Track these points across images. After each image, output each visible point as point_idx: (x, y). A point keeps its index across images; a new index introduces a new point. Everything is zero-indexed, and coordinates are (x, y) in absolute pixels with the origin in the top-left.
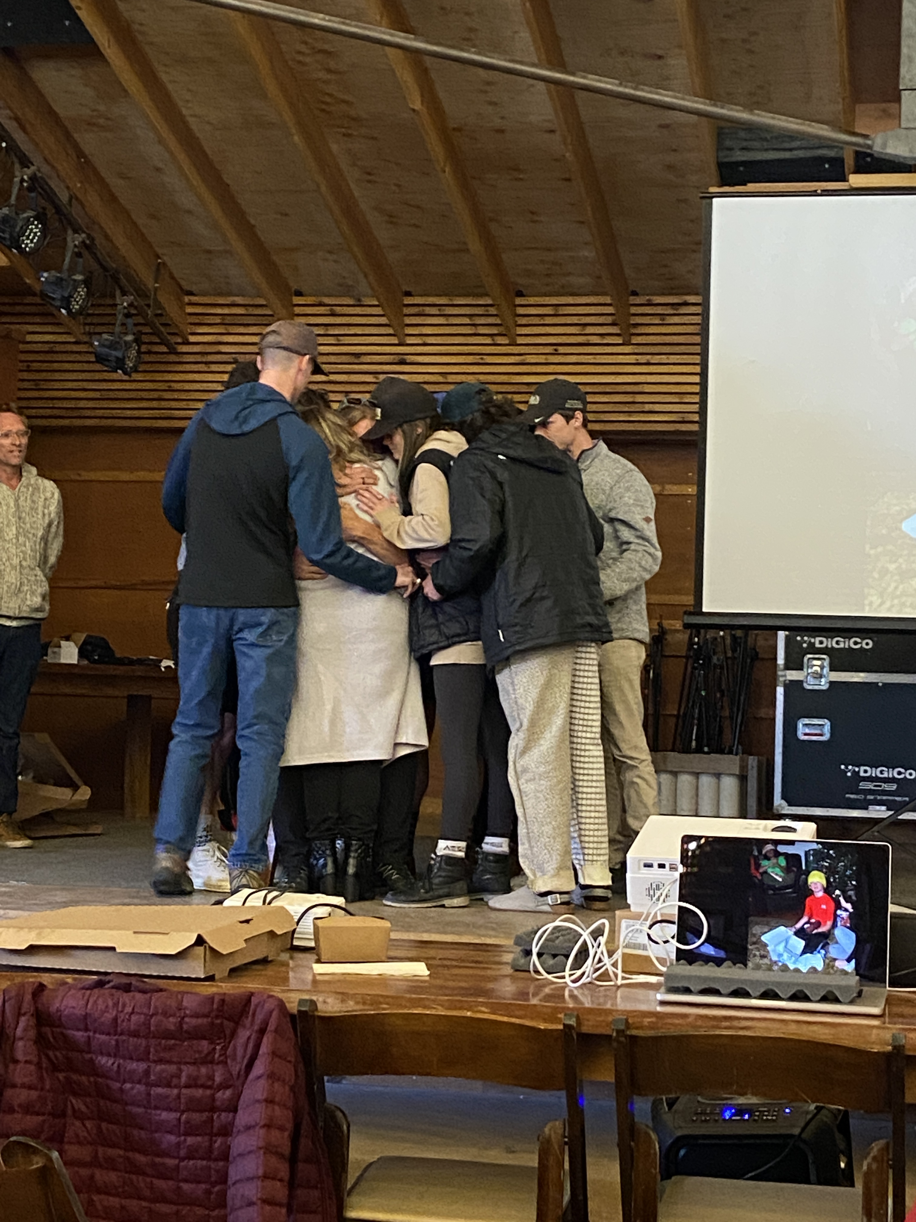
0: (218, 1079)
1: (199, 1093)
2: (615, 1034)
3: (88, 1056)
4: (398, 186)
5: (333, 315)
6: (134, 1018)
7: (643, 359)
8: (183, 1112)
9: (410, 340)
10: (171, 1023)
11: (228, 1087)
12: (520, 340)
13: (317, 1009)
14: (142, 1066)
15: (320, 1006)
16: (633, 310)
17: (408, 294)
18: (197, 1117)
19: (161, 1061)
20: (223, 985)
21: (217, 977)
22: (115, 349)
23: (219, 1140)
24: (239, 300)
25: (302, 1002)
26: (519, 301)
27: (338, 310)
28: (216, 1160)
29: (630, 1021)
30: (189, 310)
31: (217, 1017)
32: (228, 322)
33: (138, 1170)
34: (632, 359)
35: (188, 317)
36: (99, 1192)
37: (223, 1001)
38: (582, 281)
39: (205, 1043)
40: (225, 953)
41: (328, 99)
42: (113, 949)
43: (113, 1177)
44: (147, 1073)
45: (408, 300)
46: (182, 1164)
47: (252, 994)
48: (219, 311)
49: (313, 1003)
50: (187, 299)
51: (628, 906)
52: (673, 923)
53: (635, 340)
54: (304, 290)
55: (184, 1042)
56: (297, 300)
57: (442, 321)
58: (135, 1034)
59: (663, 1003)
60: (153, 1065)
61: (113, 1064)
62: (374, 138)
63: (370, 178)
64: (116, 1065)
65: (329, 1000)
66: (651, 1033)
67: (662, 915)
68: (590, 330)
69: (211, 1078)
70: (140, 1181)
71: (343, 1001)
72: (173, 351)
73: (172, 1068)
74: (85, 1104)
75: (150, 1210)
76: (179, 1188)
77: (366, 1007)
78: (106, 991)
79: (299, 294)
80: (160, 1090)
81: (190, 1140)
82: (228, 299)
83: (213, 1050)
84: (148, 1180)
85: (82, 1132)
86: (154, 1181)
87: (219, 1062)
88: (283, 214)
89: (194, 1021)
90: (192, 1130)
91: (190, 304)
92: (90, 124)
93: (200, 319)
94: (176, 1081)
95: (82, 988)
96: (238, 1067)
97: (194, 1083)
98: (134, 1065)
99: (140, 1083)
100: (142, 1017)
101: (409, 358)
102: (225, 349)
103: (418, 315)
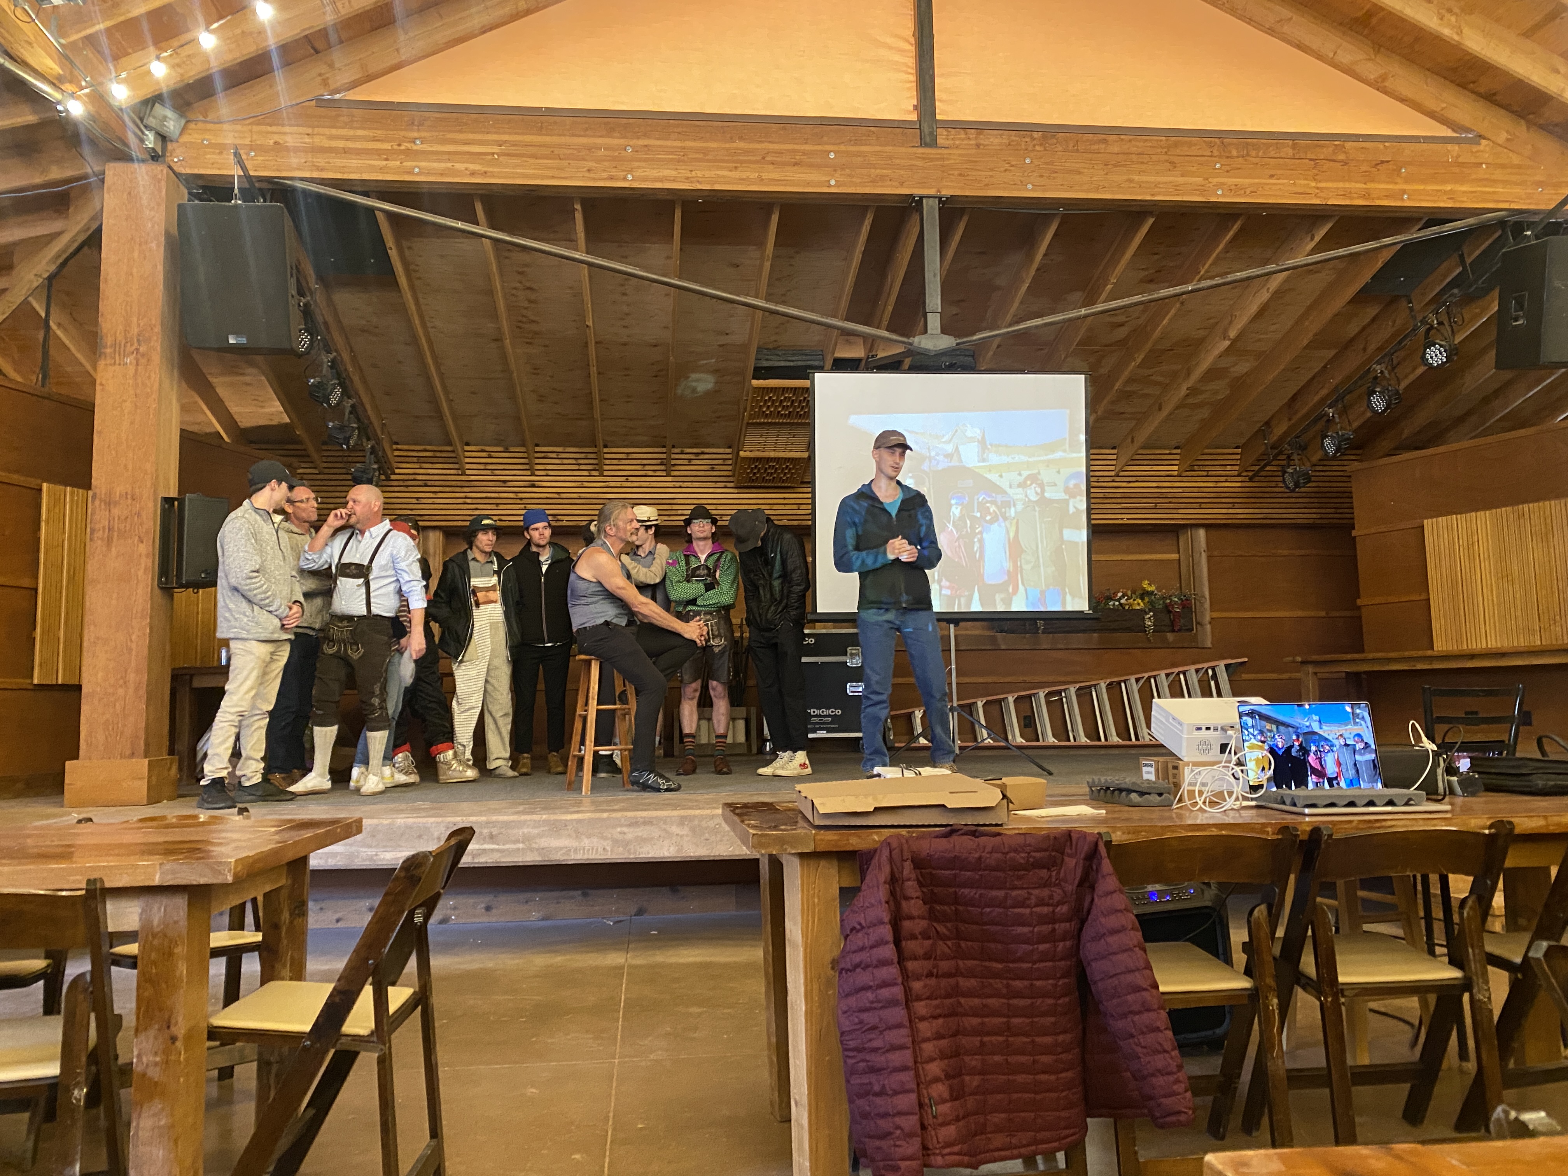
0: (1057, 898)
1: (1045, 910)
3: (952, 890)
4: (552, 377)
5: (491, 457)
6: (994, 856)
7: (678, 484)
8: (1035, 927)
9: (537, 473)
10: (1021, 858)
11: (1063, 904)
12: (605, 473)
14: (1000, 893)
16: (673, 456)
17: (537, 445)
18: (1046, 929)
19: (1015, 888)
22: (366, 474)
23: (1061, 944)
24: (428, 447)
26: (607, 450)
27: (493, 454)
28: (1061, 960)
30: (397, 453)
31: (1052, 850)
32: (420, 460)
33: (997, 975)
34: (671, 484)
35: (395, 458)
36: (964, 995)
37: (1055, 838)
38: (644, 438)
39: (1045, 871)
41: (524, 320)
42: (943, 806)
43: (973, 982)
44: (1006, 898)
45: (538, 449)
46: (1035, 967)
48: (415, 455)
50: (395, 447)
53: (673, 473)
54: (474, 441)
55: (1030, 872)
56: (467, 448)
57: (558, 461)
58: (996, 869)
60: (1009, 892)
61: (976, 894)
62: (546, 346)
63: (536, 371)
64: (978, 894)
68: (647, 468)
69: (1051, 897)
70: (998, 984)
73: (1023, 893)
74: (946, 927)
75: (1009, 1005)
76: (1032, 985)
78: (955, 838)
79: (467, 444)
80: (1017, 910)
81: (1042, 947)
82: (422, 448)
83: (1050, 877)
84: (1005, 982)
85: (947, 950)
86: (1011, 982)
87: (1056, 885)
88: (473, 393)
89: (1037, 855)
90: (1043, 940)
91: (397, 450)
92: (363, 331)
93: (404, 460)
94: (1028, 902)
95: (937, 837)
96: (1070, 888)
97: (1041, 903)
98: (994, 893)
99: (998, 907)
100: (999, 855)
101: (537, 483)
102: (419, 477)
103: (543, 458)
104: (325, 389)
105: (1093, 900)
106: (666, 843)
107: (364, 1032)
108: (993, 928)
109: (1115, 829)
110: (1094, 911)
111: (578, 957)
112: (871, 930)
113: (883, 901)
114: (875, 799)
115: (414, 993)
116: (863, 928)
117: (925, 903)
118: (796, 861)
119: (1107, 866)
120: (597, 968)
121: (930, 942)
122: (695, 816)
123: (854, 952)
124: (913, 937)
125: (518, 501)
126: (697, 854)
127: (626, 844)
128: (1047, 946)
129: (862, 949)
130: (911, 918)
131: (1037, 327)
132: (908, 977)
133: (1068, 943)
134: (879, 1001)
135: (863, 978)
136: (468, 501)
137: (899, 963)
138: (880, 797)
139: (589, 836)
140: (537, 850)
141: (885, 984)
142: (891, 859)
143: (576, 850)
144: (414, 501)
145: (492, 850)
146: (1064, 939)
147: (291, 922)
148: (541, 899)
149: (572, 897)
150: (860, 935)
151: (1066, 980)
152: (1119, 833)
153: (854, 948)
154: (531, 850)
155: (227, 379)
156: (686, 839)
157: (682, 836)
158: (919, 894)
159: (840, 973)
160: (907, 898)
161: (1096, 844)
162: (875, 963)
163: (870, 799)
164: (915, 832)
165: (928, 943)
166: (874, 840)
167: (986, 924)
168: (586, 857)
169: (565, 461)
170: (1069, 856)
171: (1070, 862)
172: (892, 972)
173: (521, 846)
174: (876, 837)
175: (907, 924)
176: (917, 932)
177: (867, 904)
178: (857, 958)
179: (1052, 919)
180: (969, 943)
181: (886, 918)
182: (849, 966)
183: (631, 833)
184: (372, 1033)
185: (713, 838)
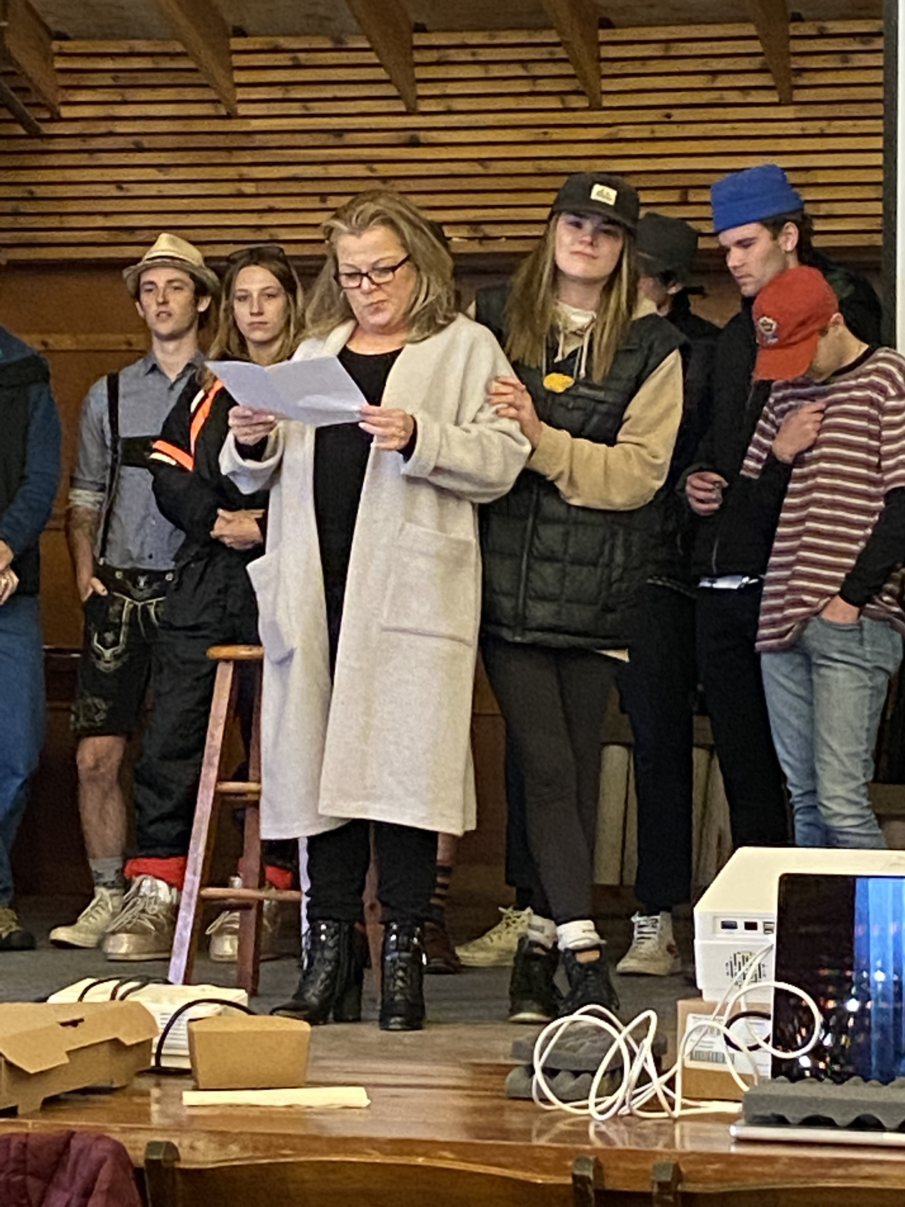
2: (655, 1190)
5: (297, 66)
7: (814, 127)
9: (424, 106)
12: (607, 101)
13: (178, 1159)
15: (183, 1153)
16: (795, 46)
17: (421, 29)
20: (30, 1122)
21: (20, 1111)
24: (141, 46)
25: (152, 1146)
26: (604, 35)
27: (305, 58)
29: (683, 1169)
30: (60, 64)
31: (15, 1172)
32: (125, 82)
34: (794, 128)
35: (59, 75)
37: (25, 1145)
40: (32, 1071)
45: (419, 39)
47: (71, 1135)
48: (109, 64)
49: (171, 1148)
50: (55, 46)
51: (700, 994)
52: (768, 1017)
53: (800, 95)
54: (249, 24)
56: (237, 43)
57: (477, 72)
59: (741, 1141)
65: (200, 1144)
66: (714, 1188)
67: (747, 1004)
68: (722, 81)
71: (223, 1145)
72: (35, 134)
77: (258, 1154)
79: (240, 33)
82: (124, 46)
91: (61, 54)
93: (80, 80)
101: (423, 136)
102: (120, 127)
103: (438, 63)
136: (249, 188)
144: (113, 191)
169: (496, 71)
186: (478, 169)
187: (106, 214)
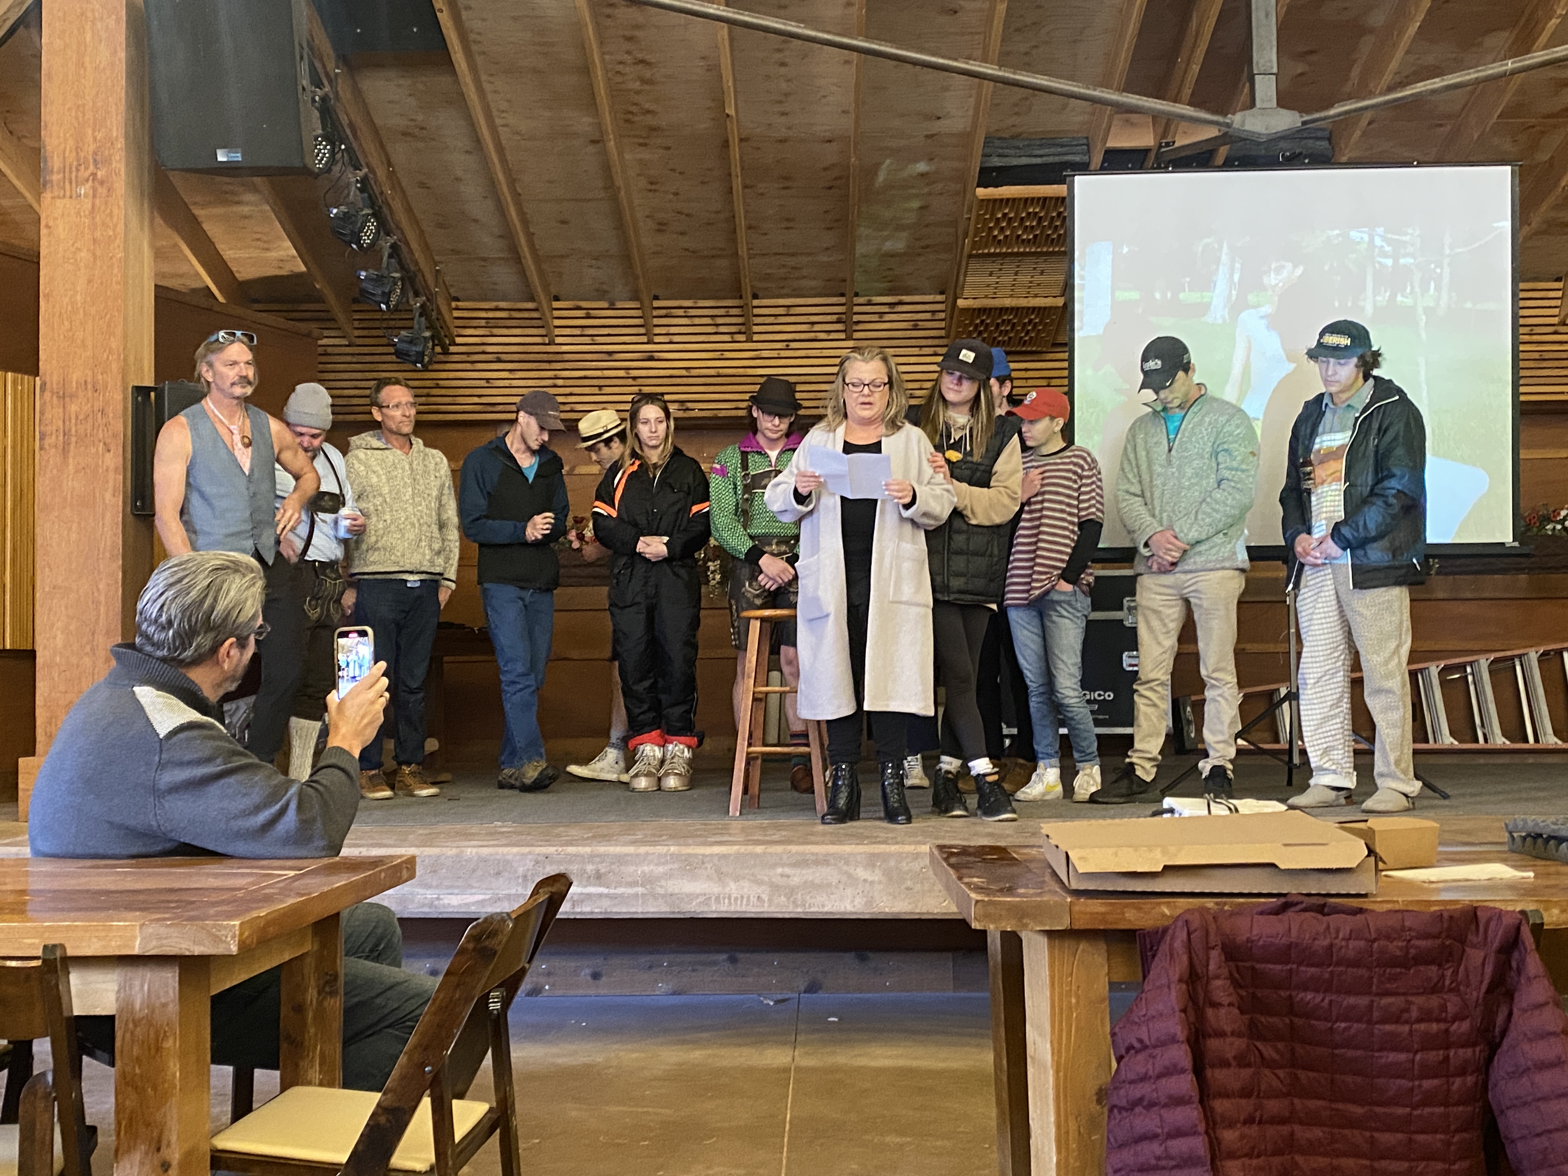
0: (1451, 1009)
1: (1435, 1027)
3: (1284, 994)
4: (676, 194)
5: (588, 317)
6: (1352, 944)
8: (1416, 1053)
9: (657, 339)
10: (1395, 947)
11: (1464, 1019)
12: (756, 337)
14: (1362, 1001)
16: (856, 309)
17: (656, 298)
18: (1434, 1056)
19: (1387, 993)
22: (415, 345)
23: (1458, 1082)
24: (502, 305)
26: (756, 302)
27: (593, 313)
28: (1457, 1104)
30: (456, 314)
31: (1448, 937)
32: (491, 324)
33: (1354, 1123)
35: (456, 320)
36: (1303, 1152)
37: (1451, 917)
38: (813, 283)
39: (1434, 968)
41: (635, 109)
42: (1273, 865)
43: (1317, 1133)
44: (1370, 1007)
45: (656, 304)
46: (1415, 1113)
48: (483, 314)
49: (1540, 914)
50: (454, 304)
53: (856, 335)
54: (563, 295)
55: (1409, 969)
56: (557, 304)
57: (686, 320)
58: (1357, 963)
60: (1377, 999)
61: (1323, 1000)
62: (668, 148)
63: (653, 187)
64: (1327, 1001)
68: (817, 327)
69: (1443, 1008)
70: (1358, 1137)
72: (446, 352)
73: (1398, 1001)
74: (1276, 1049)
76: (1410, 1140)
78: (1290, 914)
79: (557, 299)
80: (1388, 1028)
81: (1427, 1084)
82: (493, 305)
83: (1443, 976)
84: (1368, 1134)
85: (1276, 1083)
86: (1376, 1135)
87: (1451, 990)
88: (563, 222)
89: (1422, 943)
90: (1427, 1072)
91: (457, 309)
92: (405, 134)
93: (467, 322)
94: (1405, 1016)
95: (1261, 913)
96: (1476, 993)
97: (1426, 1017)
98: (1352, 1000)
99: (1359, 1021)
100: (1362, 943)
101: (656, 355)
102: (489, 349)
103: (666, 316)
104: (354, 223)
105: (1510, 1014)
106: (849, 891)
107: (421, 1166)
108: (1351, 1053)
109: (1548, 905)
110: (1512, 1034)
111: (723, 1051)
112: (1158, 1051)
113: (1177, 1009)
114: (1165, 852)
115: (491, 1110)
116: (1146, 1047)
117: (1242, 1012)
118: (1044, 941)
119: (1534, 964)
120: (749, 1071)
121: (1249, 1071)
122: (890, 855)
123: (1132, 1082)
124: (1224, 1064)
125: (630, 382)
126: (895, 910)
127: (791, 891)
128: (1436, 1082)
129: (1144, 1078)
130: (1222, 1034)
131: (1434, 92)
132: (1215, 1123)
133: (1470, 1080)
134: (1169, 1157)
135: (1144, 1122)
136: (560, 382)
137: (1201, 1102)
138: (1172, 849)
139: (737, 879)
140: (663, 896)
141: (1178, 1133)
142: (1189, 944)
143: (718, 899)
144: (483, 383)
145: (600, 895)
146: (1462, 1072)
147: (320, 1003)
148: (670, 965)
149: (715, 963)
150: (1141, 1057)
151: (1466, 1135)
152: (1556, 911)
153: (1132, 1076)
154: (655, 897)
155: (219, 210)
156: (878, 887)
157: (872, 883)
158: (1234, 999)
159: (1111, 1111)
160: (1216, 1005)
161: (1518, 929)
162: (1163, 1100)
163: (1158, 853)
164: (1228, 905)
165: (1246, 1073)
166: (1164, 915)
167: (1337, 1047)
168: (732, 909)
169: (697, 321)
170: (1474, 946)
171: (1475, 956)
172: (1191, 1114)
173: (640, 890)
174: (1166, 910)
175: (1213, 1044)
176: (1230, 1055)
177: (1152, 1012)
178: (1137, 1091)
179: (1445, 1042)
180: (1311, 1074)
181: (1180, 1032)
182: (1123, 1103)
183: (798, 876)
184: (432, 1168)
185: (918, 887)
186: (684, 372)
187: (480, 396)
